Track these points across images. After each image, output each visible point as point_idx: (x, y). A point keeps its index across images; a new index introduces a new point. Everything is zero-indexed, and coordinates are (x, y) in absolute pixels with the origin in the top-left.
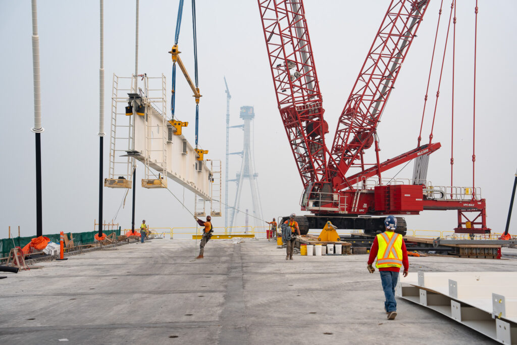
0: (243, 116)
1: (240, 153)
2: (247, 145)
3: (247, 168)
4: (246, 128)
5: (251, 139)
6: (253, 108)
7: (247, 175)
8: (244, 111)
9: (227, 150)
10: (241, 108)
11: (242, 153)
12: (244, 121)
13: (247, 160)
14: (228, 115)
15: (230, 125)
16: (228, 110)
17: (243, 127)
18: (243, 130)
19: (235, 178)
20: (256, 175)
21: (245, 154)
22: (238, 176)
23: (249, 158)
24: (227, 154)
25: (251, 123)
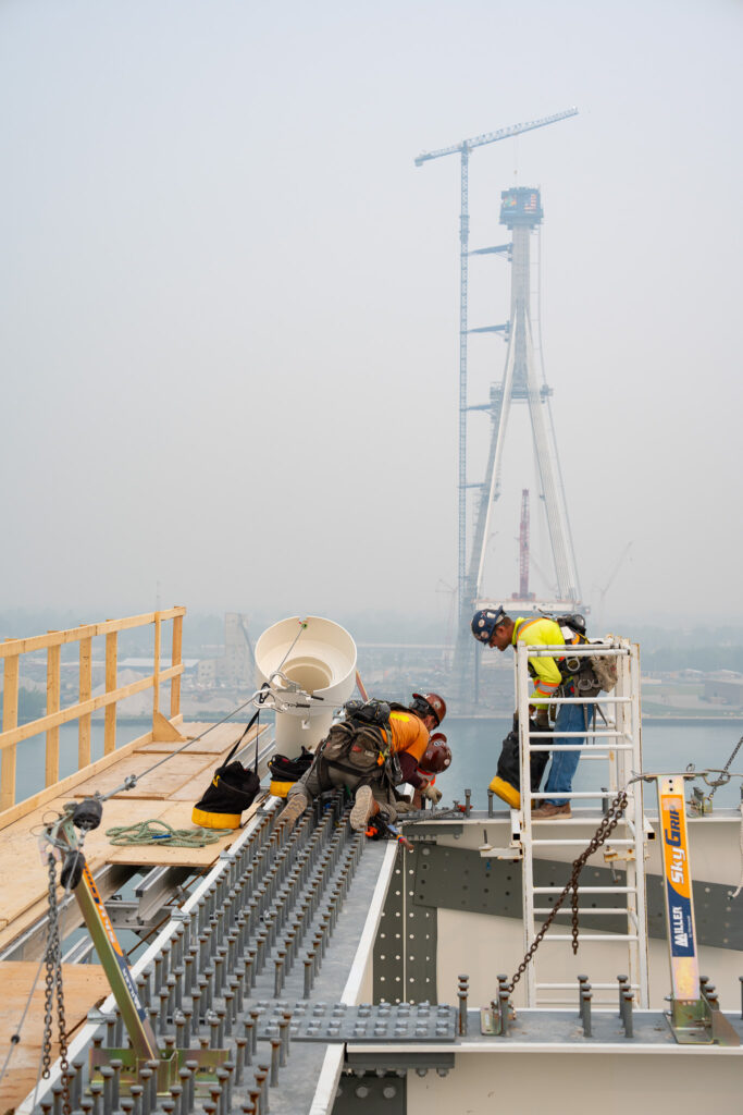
0: (508, 218)
1: (501, 328)
2: (520, 304)
3: (520, 373)
4: (516, 254)
5: (533, 287)
6: (536, 192)
7: (521, 391)
8: (512, 202)
9: (464, 320)
10: (505, 195)
11: (507, 328)
12: (511, 231)
13: (521, 348)
14: (464, 218)
15: (471, 248)
16: (464, 204)
17: (510, 252)
18: (510, 260)
19: (488, 401)
20: (546, 392)
21: (516, 330)
22: (496, 394)
23: (528, 339)
24: (463, 333)
25: (533, 239)
